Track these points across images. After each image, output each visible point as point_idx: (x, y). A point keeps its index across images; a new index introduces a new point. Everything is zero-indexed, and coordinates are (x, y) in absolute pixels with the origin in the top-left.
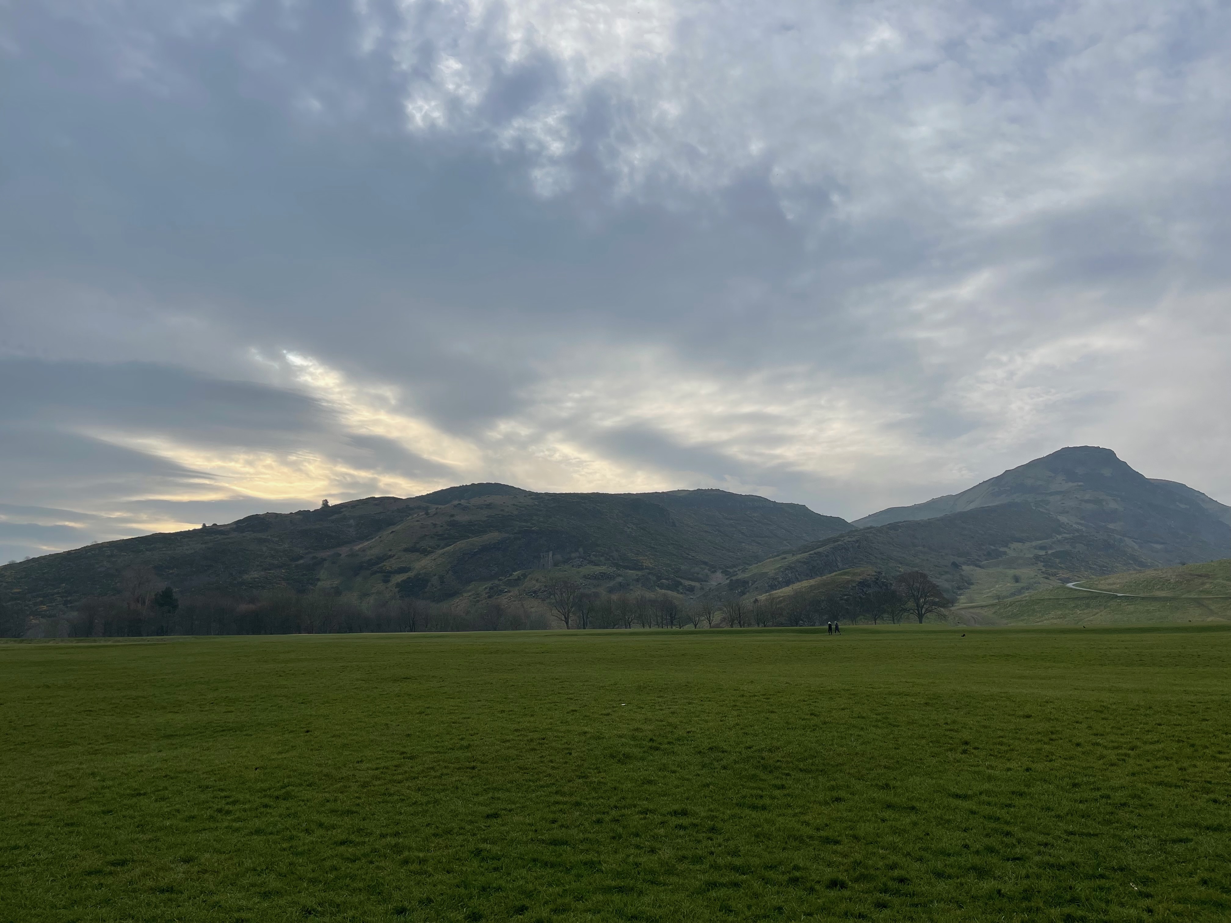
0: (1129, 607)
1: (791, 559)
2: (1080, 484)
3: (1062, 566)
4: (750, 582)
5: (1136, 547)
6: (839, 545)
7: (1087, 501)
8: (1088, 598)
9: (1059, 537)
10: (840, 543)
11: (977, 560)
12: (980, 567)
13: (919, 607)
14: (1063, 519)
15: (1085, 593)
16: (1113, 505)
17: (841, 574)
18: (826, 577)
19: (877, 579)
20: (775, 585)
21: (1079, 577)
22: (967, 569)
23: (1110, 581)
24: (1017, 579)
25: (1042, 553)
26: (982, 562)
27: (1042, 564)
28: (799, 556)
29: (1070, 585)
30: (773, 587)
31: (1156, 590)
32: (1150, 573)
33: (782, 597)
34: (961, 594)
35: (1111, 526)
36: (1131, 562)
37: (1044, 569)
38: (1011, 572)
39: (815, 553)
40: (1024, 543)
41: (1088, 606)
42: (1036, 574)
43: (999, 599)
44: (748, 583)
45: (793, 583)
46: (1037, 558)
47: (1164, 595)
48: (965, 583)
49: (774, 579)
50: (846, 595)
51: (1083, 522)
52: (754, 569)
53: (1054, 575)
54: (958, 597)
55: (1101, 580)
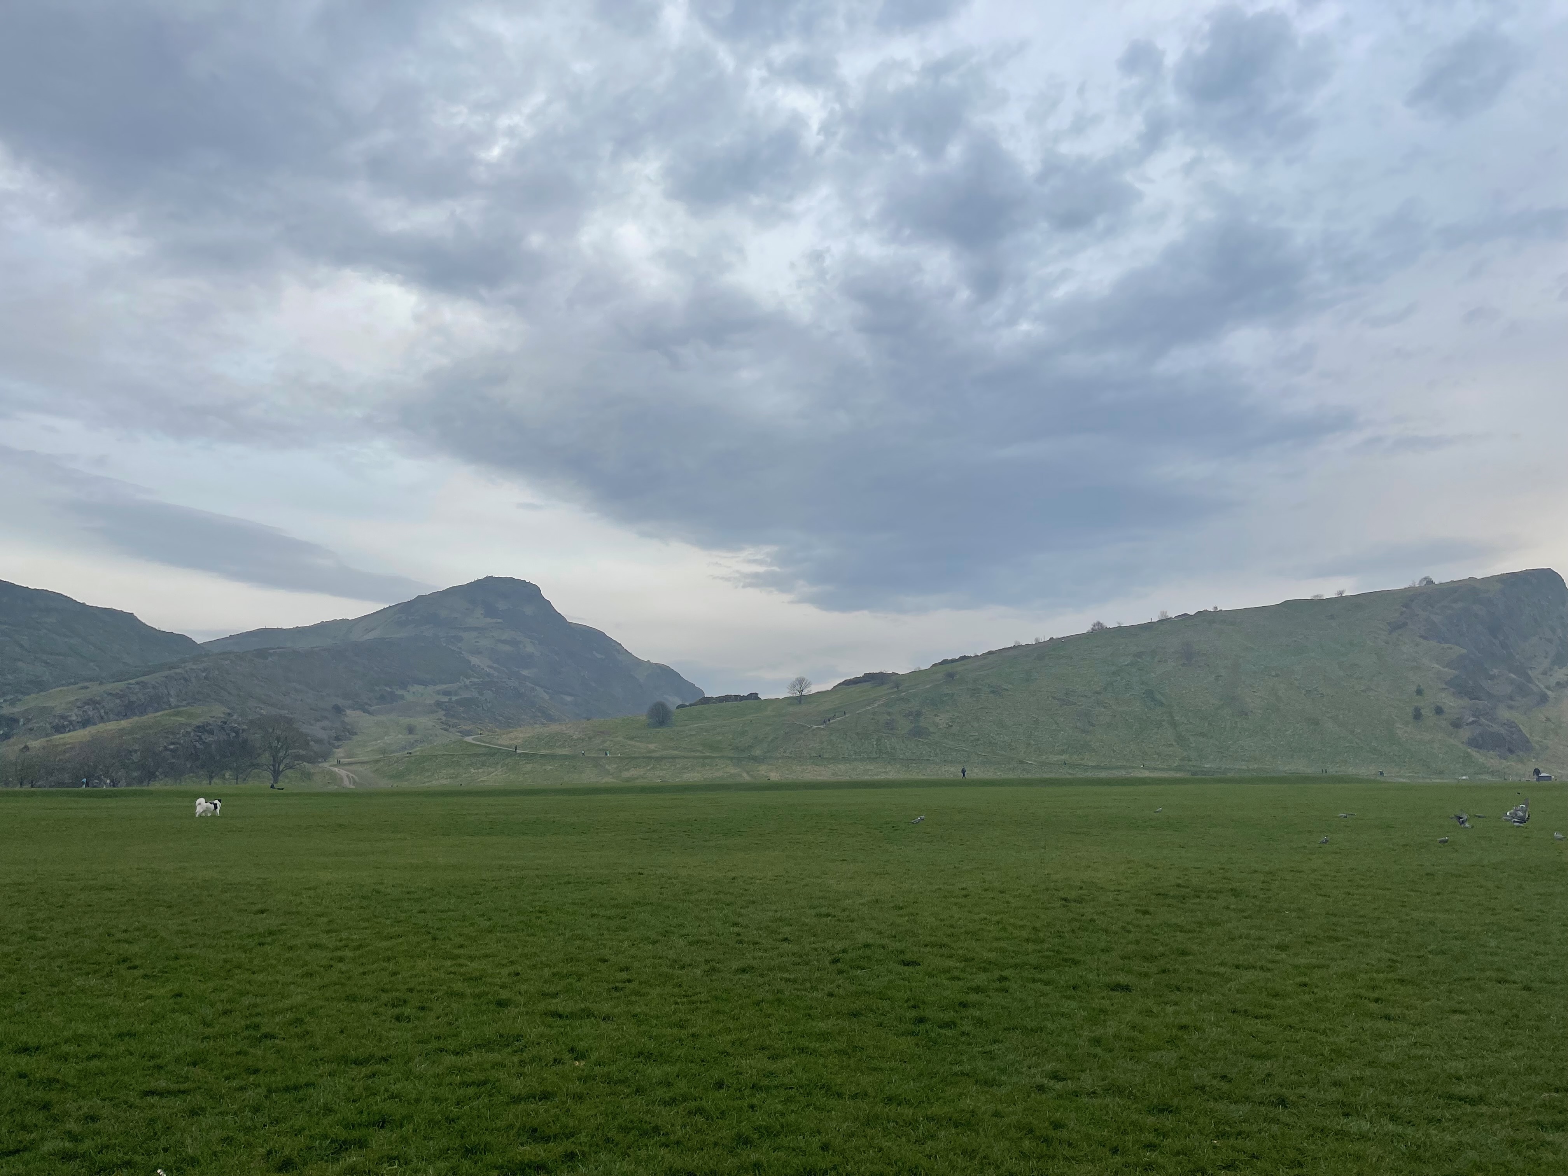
0: (527, 765)
1: (95, 690)
2: (499, 621)
3: (466, 716)
4: (22, 720)
5: (547, 697)
6: (176, 673)
7: (504, 642)
8: (485, 755)
9: (467, 682)
10: (177, 671)
11: (367, 704)
12: (369, 713)
13: (276, 761)
14: (475, 660)
15: (484, 749)
16: (530, 649)
17: (169, 715)
18: (149, 718)
19: (225, 723)
20: (64, 727)
21: (481, 730)
22: (352, 715)
23: (512, 735)
24: (411, 730)
25: (445, 699)
26: (371, 706)
27: (444, 712)
28: (109, 687)
29: (469, 739)
30: (59, 729)
31: (557, 747)
32: (554, 728)
33: (71, 743)
34: (338, 747)
35: (525, 672)
36: (540, 715)
37: (444, 719)
38: (405, 721)
39: (137, 683)
40: (426, 686)
41: (483, 764)
42: (434, 724)
43: (384, 753)
44: (17, 721)
45: (95, 724)
46: (439, 704)
47: (564, 753)
48: (345, 733)
49: (62, 717)
50: (172, 744)
51: (495, 665)
52: (32, 701)
53: (454, 726)
54: (335, 750)
55: (504, 734)
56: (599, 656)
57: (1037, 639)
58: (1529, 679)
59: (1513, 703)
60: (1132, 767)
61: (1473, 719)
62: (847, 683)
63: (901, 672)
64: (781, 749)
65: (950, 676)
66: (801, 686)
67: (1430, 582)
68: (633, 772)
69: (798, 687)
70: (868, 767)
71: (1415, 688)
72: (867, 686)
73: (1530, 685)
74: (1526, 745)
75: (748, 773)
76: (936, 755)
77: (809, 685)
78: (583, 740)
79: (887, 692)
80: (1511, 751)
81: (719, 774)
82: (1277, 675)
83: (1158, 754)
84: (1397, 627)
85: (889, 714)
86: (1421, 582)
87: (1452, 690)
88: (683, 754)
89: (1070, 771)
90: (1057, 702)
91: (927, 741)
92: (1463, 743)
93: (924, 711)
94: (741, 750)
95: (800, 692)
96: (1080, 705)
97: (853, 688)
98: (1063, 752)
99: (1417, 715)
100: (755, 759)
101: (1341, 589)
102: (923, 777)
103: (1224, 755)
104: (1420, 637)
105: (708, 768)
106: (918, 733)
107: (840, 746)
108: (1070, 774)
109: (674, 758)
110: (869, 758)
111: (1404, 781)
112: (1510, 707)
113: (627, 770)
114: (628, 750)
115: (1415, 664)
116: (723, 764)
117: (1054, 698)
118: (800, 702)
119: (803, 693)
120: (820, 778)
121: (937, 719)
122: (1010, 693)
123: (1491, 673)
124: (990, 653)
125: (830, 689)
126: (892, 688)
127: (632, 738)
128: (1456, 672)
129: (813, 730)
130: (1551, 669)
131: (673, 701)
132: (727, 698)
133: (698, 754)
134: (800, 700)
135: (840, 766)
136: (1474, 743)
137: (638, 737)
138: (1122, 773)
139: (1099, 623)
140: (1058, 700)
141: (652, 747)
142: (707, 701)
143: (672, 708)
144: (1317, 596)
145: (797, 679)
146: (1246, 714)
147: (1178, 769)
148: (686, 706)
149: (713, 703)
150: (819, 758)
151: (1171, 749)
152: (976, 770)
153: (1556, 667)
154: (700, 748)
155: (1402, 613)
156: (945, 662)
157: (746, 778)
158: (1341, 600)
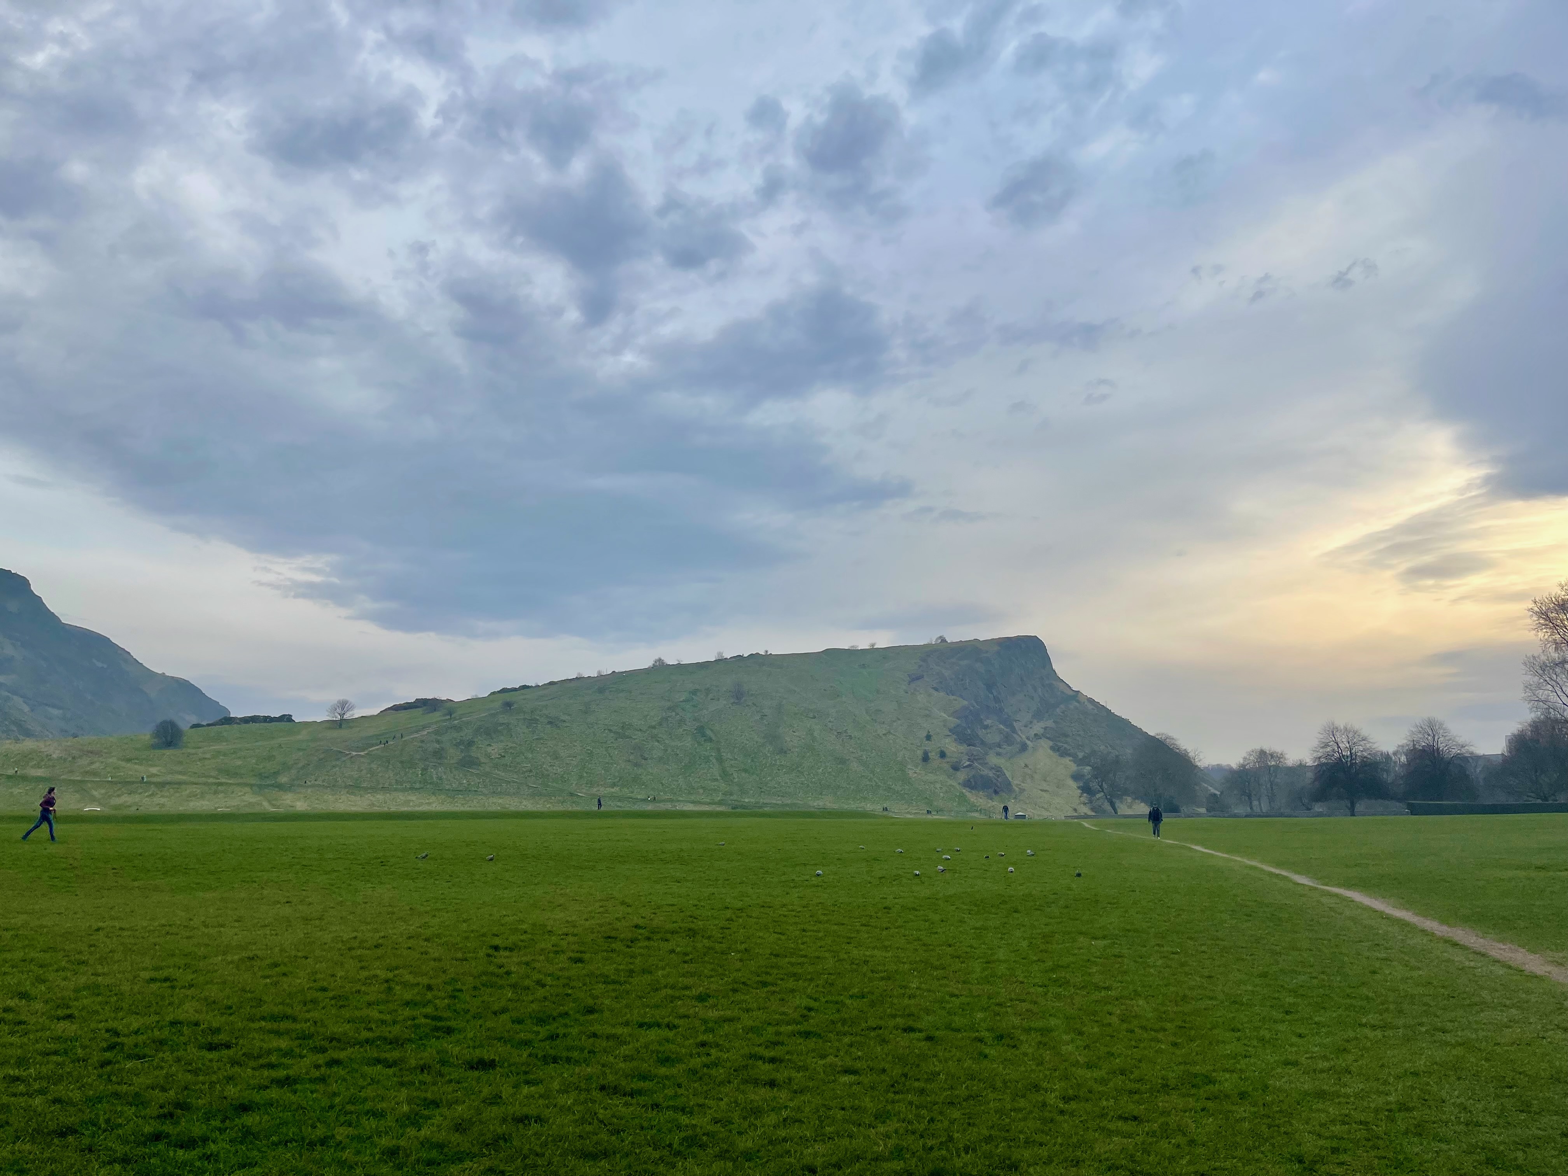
16: (9, 652)
56: (99, 665)
57: (599, 672)
58: (1014, 731)
59: (1000, 750)
60: (679, 801)
61: (968, 763)
62: (396, 708)
63: (456, 699)
64: (313, 777)
65: (508, 705)
66: (343, 709)
67: (943, 640)
68: (125, 799)
69: (339, 710)
70: (410, 798)
71: (925, 734)
72: (419, 711)
73: (1015, 735)
74: (1007, 787)
75: (269, 802)
76: (485, 786)
77: (352, 708)
78: (65, 760)
79: (439, 719)
80: (996, 792)
81: (235, 803)
82: (814, 717)
83: (703, 788)
84: (915, 678)
85: (438, 742)
86: (937, 640)
87: (955, 736)
88: (192, 779)
89: (619, 804)
90: (612, 735)
91: (478, 772)
92: (959, 784)
93: (475, 740)
94: (265, 777)
95: (342, 715)
96: (635, 739)
97: (403, 714)
98: (614, 785)
99: (926, 758)
100: (280, 787)
101: (873, 642)
102: (468, 809)
103: (763, 790)
104: (933, 688)
105: (221, 795)
106: (468, 763)
107: (380, 775)
108: (620, 807)
109: (180, 783)
110: (412, 789)
111: (911, 817)
112: (998, 754)
113: (119, 796)
114: (122, 774)
115: (927, 712)
116: (241, 791)
117: (610, 731)
118: (340, 726)
119: (345, 717)
120: (354, 809)
121: (489, 749)
122: (567, 724)
123: (985, 723)
124: (551, 683)
125: (376, 714)
126: (445, 715)
127: (129, 760)
128: (958, 721)
129: (352, 757)
130: (1031, 722)
131: (185, 720)
132: (254, 719)
133: (211, 780)
134: (341, 724)
135: (378, 796)
136: (969, 784)
137: (137, 759)
138: (669, 806)
139: (660, 660)
140: (614, 733)
141: (154, 770)
142: (229, 721)
143: (184, 726)
144: (853, 647)
145: (339, 702)
146: (785, 752)
147: (720, 803)
148: (203, 726)
149: (237, 723)
150: (354, 788)
151: (715, 783)
152: (525, 803)
153: (1035, 721)
154: (213, 773)
155: (920, 666)
156: (504, 691)
157: (267, 807)
158: (873, 651)
